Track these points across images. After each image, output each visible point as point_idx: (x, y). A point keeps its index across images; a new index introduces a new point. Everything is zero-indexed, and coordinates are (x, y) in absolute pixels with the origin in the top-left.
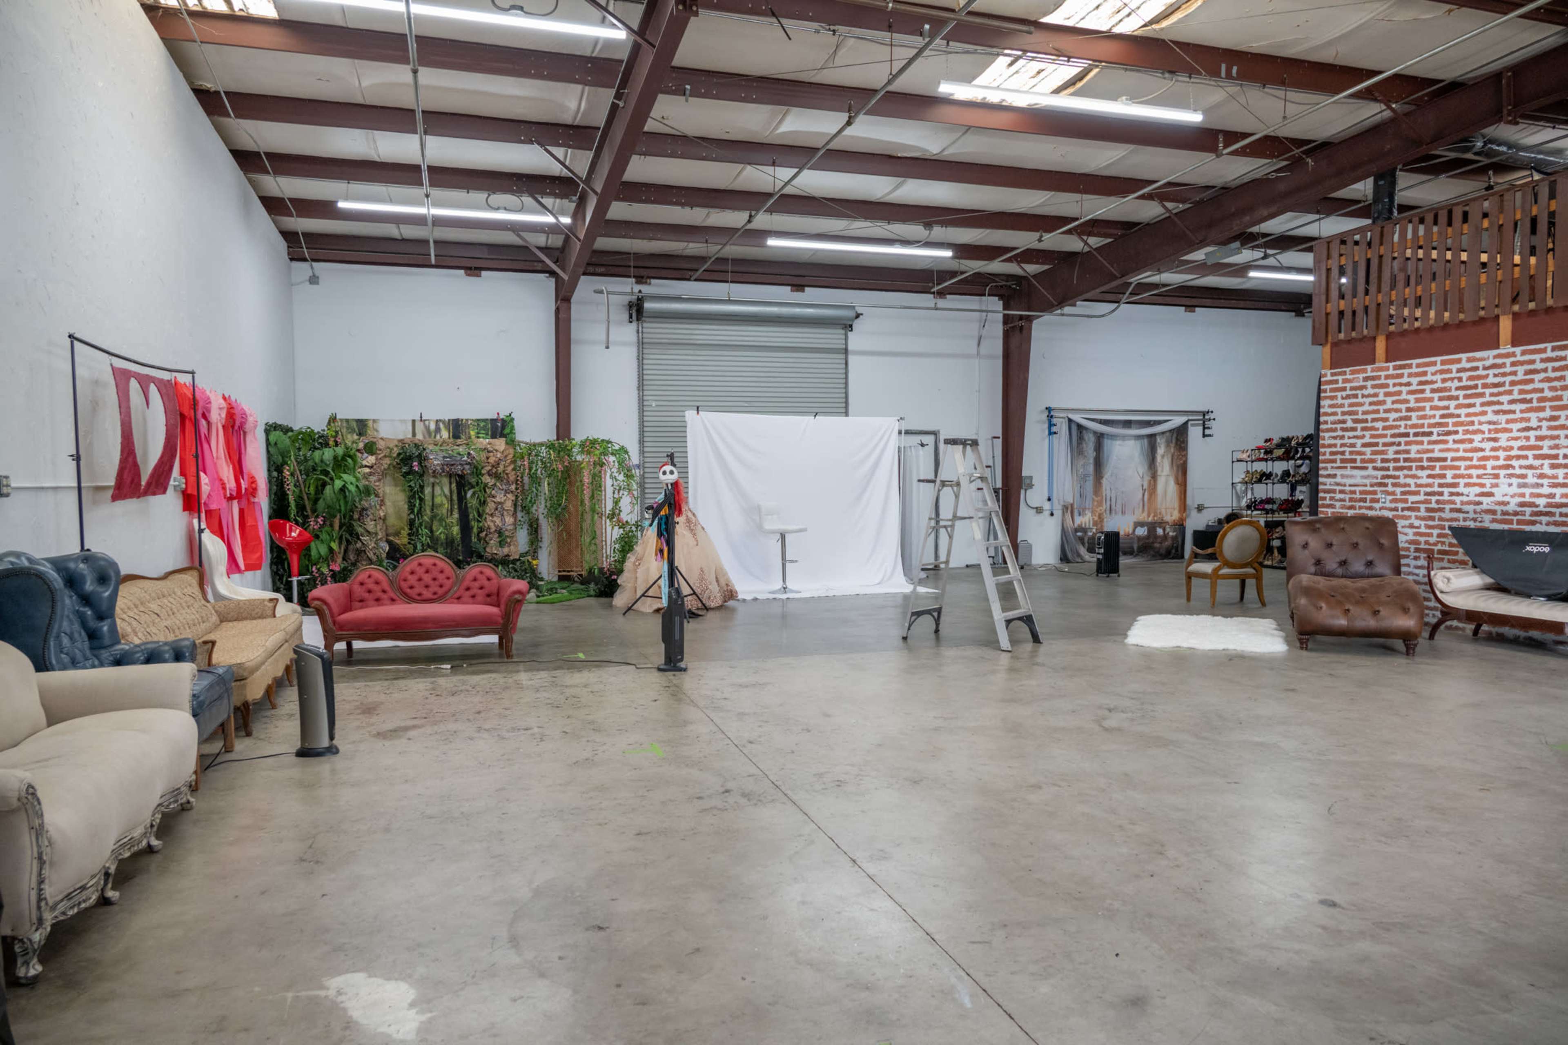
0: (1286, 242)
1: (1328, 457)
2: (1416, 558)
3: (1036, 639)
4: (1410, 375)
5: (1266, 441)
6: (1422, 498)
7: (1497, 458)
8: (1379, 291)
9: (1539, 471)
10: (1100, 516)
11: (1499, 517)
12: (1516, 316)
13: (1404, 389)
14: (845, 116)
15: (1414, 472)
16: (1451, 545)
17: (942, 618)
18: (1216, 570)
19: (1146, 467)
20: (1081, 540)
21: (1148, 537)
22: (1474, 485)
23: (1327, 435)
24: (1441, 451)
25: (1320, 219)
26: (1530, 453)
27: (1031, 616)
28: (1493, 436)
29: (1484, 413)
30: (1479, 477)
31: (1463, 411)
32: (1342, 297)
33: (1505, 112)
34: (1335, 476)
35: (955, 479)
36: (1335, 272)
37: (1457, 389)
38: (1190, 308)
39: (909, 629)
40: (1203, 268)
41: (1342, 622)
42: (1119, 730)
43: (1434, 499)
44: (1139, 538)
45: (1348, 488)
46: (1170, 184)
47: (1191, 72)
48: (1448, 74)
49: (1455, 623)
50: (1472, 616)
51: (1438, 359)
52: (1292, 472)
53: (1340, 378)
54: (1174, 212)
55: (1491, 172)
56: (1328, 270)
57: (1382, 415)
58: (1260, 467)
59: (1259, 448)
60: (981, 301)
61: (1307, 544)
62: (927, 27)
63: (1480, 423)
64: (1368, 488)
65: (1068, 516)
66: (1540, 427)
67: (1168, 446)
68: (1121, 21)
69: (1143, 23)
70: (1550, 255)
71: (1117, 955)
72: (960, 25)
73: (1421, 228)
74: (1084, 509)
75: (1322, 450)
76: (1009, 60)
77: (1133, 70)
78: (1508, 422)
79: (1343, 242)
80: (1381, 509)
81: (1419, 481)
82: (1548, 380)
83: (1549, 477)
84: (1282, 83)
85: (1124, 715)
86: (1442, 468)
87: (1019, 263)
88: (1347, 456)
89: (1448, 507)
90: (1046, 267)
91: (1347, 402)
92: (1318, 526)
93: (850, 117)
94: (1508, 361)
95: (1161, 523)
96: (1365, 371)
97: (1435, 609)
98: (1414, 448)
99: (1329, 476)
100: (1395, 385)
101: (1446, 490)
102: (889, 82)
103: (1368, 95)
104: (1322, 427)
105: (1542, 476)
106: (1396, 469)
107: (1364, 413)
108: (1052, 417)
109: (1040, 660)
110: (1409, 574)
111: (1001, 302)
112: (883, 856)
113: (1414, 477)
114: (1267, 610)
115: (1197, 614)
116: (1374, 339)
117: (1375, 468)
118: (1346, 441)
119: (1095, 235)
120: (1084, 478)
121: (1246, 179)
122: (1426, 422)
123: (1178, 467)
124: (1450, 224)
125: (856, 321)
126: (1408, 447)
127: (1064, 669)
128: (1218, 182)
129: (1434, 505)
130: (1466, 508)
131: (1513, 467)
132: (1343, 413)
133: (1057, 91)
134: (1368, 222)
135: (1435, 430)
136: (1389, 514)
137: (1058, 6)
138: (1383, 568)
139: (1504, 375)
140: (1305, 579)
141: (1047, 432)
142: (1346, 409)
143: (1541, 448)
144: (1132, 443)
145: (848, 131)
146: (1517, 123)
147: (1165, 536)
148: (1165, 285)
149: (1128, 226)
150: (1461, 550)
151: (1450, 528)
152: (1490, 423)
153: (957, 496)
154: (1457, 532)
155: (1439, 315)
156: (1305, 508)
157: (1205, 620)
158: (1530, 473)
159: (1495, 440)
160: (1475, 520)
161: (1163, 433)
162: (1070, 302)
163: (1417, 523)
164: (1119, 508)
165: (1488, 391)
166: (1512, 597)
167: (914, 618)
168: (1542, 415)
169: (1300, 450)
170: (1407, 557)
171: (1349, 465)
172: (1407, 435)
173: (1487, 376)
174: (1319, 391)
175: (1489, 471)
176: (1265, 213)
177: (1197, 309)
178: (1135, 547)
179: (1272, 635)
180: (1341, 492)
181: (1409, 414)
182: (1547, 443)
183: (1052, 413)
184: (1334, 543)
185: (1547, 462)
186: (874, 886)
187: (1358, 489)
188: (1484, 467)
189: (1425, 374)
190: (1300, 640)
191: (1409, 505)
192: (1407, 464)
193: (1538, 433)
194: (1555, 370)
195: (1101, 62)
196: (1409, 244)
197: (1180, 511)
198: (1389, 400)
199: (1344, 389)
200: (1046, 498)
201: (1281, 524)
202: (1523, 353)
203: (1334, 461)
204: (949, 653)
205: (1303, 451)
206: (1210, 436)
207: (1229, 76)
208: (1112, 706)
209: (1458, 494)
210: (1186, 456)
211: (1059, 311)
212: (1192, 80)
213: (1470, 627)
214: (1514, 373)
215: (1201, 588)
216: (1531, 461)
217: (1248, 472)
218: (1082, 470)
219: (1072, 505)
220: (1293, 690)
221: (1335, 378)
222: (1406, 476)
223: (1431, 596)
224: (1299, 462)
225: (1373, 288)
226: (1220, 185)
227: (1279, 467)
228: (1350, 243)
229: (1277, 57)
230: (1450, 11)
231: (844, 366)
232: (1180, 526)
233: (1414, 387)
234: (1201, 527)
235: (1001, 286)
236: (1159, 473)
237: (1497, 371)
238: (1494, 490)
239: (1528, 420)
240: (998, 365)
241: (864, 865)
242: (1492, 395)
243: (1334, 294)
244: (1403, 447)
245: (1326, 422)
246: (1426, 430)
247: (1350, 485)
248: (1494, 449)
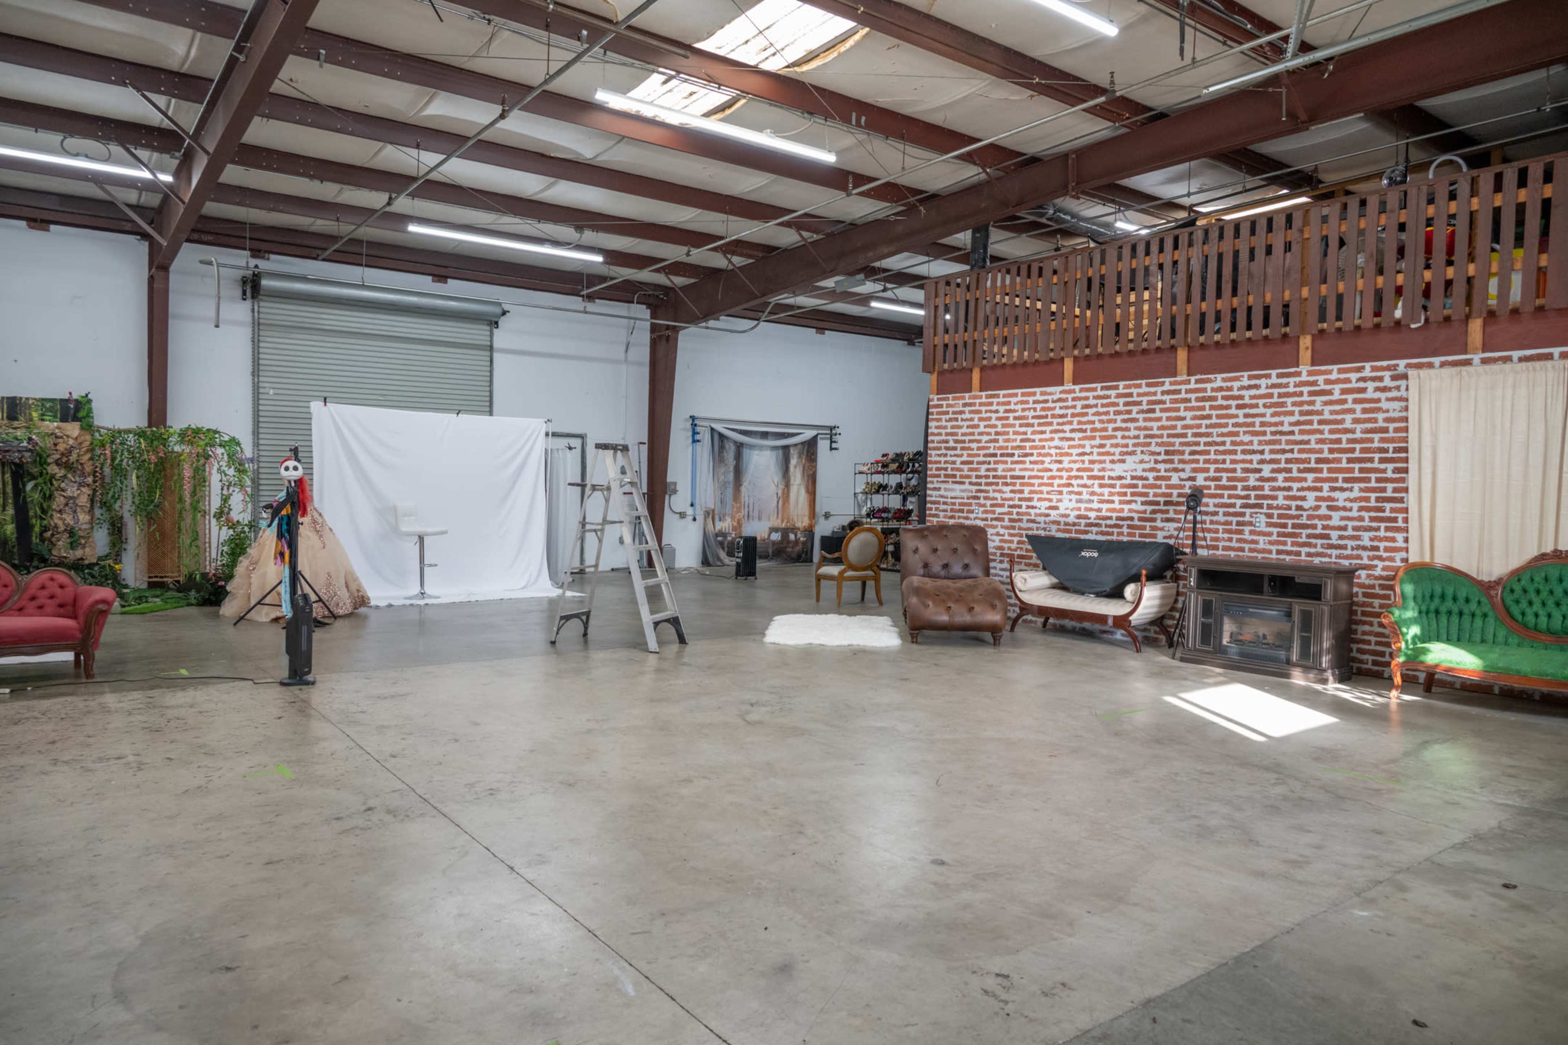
0: (903, 278)
1: (934, 472)
2: (1001, 562)
3: (682, 640)
4: (998, 404)
5: (884, 456)
6: (1005, 510)
7: (1061, 477)
8: (975, 329)
9: (1091, 490)
10: (739, 522)
11: (1062, 527)
12: (1076, 358)
13: (994, 415)
14: (497, 109)
15: (1000, 487)
16: (1027, 550)
17: (592, 622)
18: (841, 573)
19: (780, 475)
20: (721, 544)
21: (781, 542)
22: (1045, 499)
23: (933, 453)
24: (1021, 470)
25: (929, 261)
26: (1085, 474)
27: (677, 617)
28: (1059, 458)
29: (1052, 439)
30: (1048, 493)
31: (1037, 437)
32: (947, 331)
33: (1070, 187)
34: (939, 489)
35: (606, 484)
36: (941, 309)
37: (1033, 417)
38: (821, 330)
39: (557, 633)
40: (833, 295)
41: (944, 618)
42: (761, 723)
43: (1015, 510)
44: (774, 543)
45: (949, 500)
46: (806, 215)
47: (827, 116)
48: (1031, 149)
49: (1029, 617)
50: (1044, 612)
51: (1019, 391)
52: (904, 485)
53: (944, 403)
54: (809, 241)
55: (1059, 236)
56: (936, 307)
57: (977, 437)
58: (878, 479)
59: (877, 462)
60: (629, 308)
61: (917, 549)
62: (585, 32)
63: (1050, 448)
64: (965, 501)
65: (710, 521)
66: (1092, 453)
67: (800, 457)
68: (767, 58)
69: (786, 64)
70: (1101, 311)
71: (766, 929)
72: (619, 37)
73: (1008, 277)
74: (724, 515)
75: (929, 466)
76: (663, 78)
77: (776, 106)
78: (1070, 447)
79: (948, 283)
80: (975, 518)
81: (1005, 496)
82: (1097, 414)
83: (1098, 495)
84: (901, 137)
85: (764, 709)
86: (1022, 484)
87: (666, 274)
88: (949, 472)
89: (1025, 518)
90: (692, 281)
91: (949, 424)
92: (926, 533)
93: (504, 111)
94: (1070, 396)
95: (792, 529)
96: (963, 398)
97: (1015, 605)
98: (1000, 467)
99: (935, 489)
100: (986, 412)
101: (1024, 504)
102: (546, 82)
103: (968, 158)
104: (930, 445)
105: (1093, 493)
106: (987, 484)
107: (963, 434)
108: (696, 425)
109: (686, 660)
110: (996, 575)
111: (649, 311)
112: (542, 860)
113: (1000, 491)
114: (884, 608)
115: (826, 614)
116: (971, 370)
117: (971, 483)
118: (948, 458)
119: (741, 255)
120: (724, 485)
121: (871, 218)
122: (1010, 444)
123: (808, 476)
124: (1029, 276)
125: (503, 318)
126: (996, 466)
127: (709, 667)
128: (848, 218)
129: (1015, 516)
130: (1038, 519)
131: (1073, 486)
132: (947, 434)
133: (707, 115)
134: (967, 267)
135: (1016, 452)
136: (981, 524)
137: (710, 34)
138: (976, 571)
139: (1067, 408)
140: (916, 580)
141: (690, 440)
142: (949, 430)
143: (1092, 470)
144: (768, 453)
145: (501, 125)
146: (1078, 198)
147: (797, 541)
148: (799, 308)
149: (769, 249)
150: (1034, 555)
151: (1027, 536)
152: (1057, 447)
153: (607, 500)
154: (1033, 540)
155: (1020, 353)
156: (914, 517)
157: (833, 618)
158: (1084, 490)
159: (1060, 462)
160: (1045, 529)
161: (796, 445)
162: (715, 316)
163: (1002, 531)
164: (756, 514)
165: (1055, 421)
166: (1069, 594)
167: (563, 622)
168: (1093, 443)
169: (911, 465)
170: (994, 560)
171: (950, 480)
172: (995, 455)
173: (1054, 408)
174: (928, 413)
175: (1056, 488)
176: (886, 251)
177: (826, 332)
178: (770, 551)
179: (889, 631)
180: (945, 503)
181: (997, 437)
182: (1096, 466)
183: (696, 422)
184: (939, 548)
185: (1097, 482)
186: (534, 891)
187: (957, 501)
188: (1052, 485)
189: (1009, 403)
190: (911, 634)
191: (997, 516)
192: (995, 481)
193: (1091, 458)
194: (1103, 406)
195: (748, 93)
196: (998, 291)
197: (810, 518)
198: (982, 424)
199: (947, 413)
200: (690, 503)
201: (896, 531)
202: (1081, 390)
203: (939, 476)
204: (598, 656)
205: (913, 466)
206: (836, 449)
207: (858, 124)
208: (753, 701)
209: (1033, 507)
210: (815, 467)
211: (704, 324)
212: (828, 123)
213: (1040, 620)
214: (1074, 407)
215: (828, 590)
216: (1085, 481)
217: (868, 483)
218: (722, 478)
219: (713, 511)
220: (906, 679)
221: (940, 403)
222: (994, 491)
223: (1012, 594)
224: (910, 476)
225: (971, 326)
226: (848, 222)
227: (894, 480)
228: (953, 285)
229: (899, 114)
230: (1032, 96)
231: (489, 363)
232: (809, 532)
233: (1001, 415)
234: (828, 533)
235: (649, 295)
236: (792, 482)
237: (1062, 404)
238: (1059, 504)
239: (1083, 446)
240: (646, 370)
241: (521, 872)
242: (1058, 424)
243: (940, 329)
244: (992, 466)
245: (933, 442)
246: (1010, 451)
247: (952, 498)
248: (1059, 470)
